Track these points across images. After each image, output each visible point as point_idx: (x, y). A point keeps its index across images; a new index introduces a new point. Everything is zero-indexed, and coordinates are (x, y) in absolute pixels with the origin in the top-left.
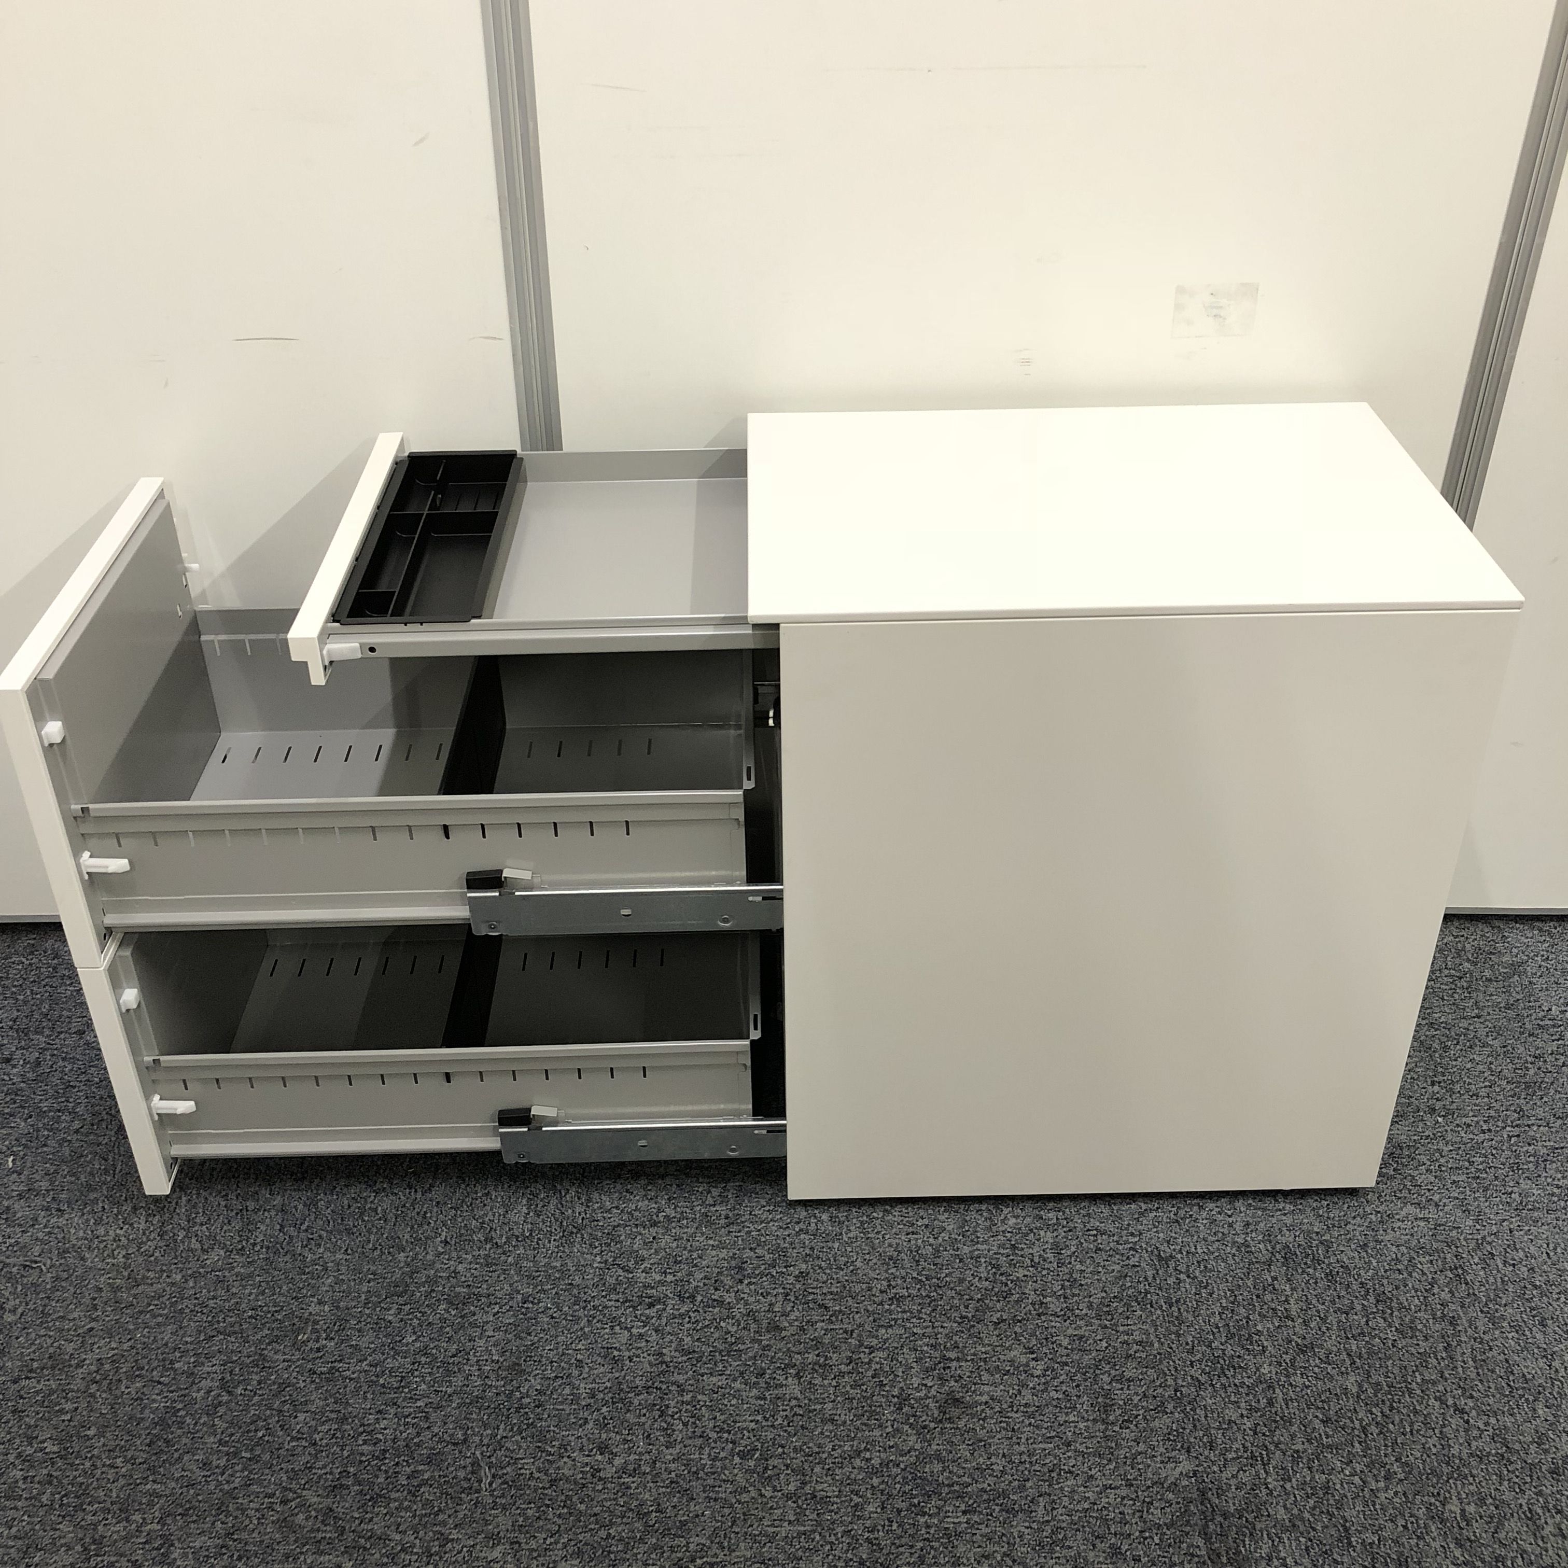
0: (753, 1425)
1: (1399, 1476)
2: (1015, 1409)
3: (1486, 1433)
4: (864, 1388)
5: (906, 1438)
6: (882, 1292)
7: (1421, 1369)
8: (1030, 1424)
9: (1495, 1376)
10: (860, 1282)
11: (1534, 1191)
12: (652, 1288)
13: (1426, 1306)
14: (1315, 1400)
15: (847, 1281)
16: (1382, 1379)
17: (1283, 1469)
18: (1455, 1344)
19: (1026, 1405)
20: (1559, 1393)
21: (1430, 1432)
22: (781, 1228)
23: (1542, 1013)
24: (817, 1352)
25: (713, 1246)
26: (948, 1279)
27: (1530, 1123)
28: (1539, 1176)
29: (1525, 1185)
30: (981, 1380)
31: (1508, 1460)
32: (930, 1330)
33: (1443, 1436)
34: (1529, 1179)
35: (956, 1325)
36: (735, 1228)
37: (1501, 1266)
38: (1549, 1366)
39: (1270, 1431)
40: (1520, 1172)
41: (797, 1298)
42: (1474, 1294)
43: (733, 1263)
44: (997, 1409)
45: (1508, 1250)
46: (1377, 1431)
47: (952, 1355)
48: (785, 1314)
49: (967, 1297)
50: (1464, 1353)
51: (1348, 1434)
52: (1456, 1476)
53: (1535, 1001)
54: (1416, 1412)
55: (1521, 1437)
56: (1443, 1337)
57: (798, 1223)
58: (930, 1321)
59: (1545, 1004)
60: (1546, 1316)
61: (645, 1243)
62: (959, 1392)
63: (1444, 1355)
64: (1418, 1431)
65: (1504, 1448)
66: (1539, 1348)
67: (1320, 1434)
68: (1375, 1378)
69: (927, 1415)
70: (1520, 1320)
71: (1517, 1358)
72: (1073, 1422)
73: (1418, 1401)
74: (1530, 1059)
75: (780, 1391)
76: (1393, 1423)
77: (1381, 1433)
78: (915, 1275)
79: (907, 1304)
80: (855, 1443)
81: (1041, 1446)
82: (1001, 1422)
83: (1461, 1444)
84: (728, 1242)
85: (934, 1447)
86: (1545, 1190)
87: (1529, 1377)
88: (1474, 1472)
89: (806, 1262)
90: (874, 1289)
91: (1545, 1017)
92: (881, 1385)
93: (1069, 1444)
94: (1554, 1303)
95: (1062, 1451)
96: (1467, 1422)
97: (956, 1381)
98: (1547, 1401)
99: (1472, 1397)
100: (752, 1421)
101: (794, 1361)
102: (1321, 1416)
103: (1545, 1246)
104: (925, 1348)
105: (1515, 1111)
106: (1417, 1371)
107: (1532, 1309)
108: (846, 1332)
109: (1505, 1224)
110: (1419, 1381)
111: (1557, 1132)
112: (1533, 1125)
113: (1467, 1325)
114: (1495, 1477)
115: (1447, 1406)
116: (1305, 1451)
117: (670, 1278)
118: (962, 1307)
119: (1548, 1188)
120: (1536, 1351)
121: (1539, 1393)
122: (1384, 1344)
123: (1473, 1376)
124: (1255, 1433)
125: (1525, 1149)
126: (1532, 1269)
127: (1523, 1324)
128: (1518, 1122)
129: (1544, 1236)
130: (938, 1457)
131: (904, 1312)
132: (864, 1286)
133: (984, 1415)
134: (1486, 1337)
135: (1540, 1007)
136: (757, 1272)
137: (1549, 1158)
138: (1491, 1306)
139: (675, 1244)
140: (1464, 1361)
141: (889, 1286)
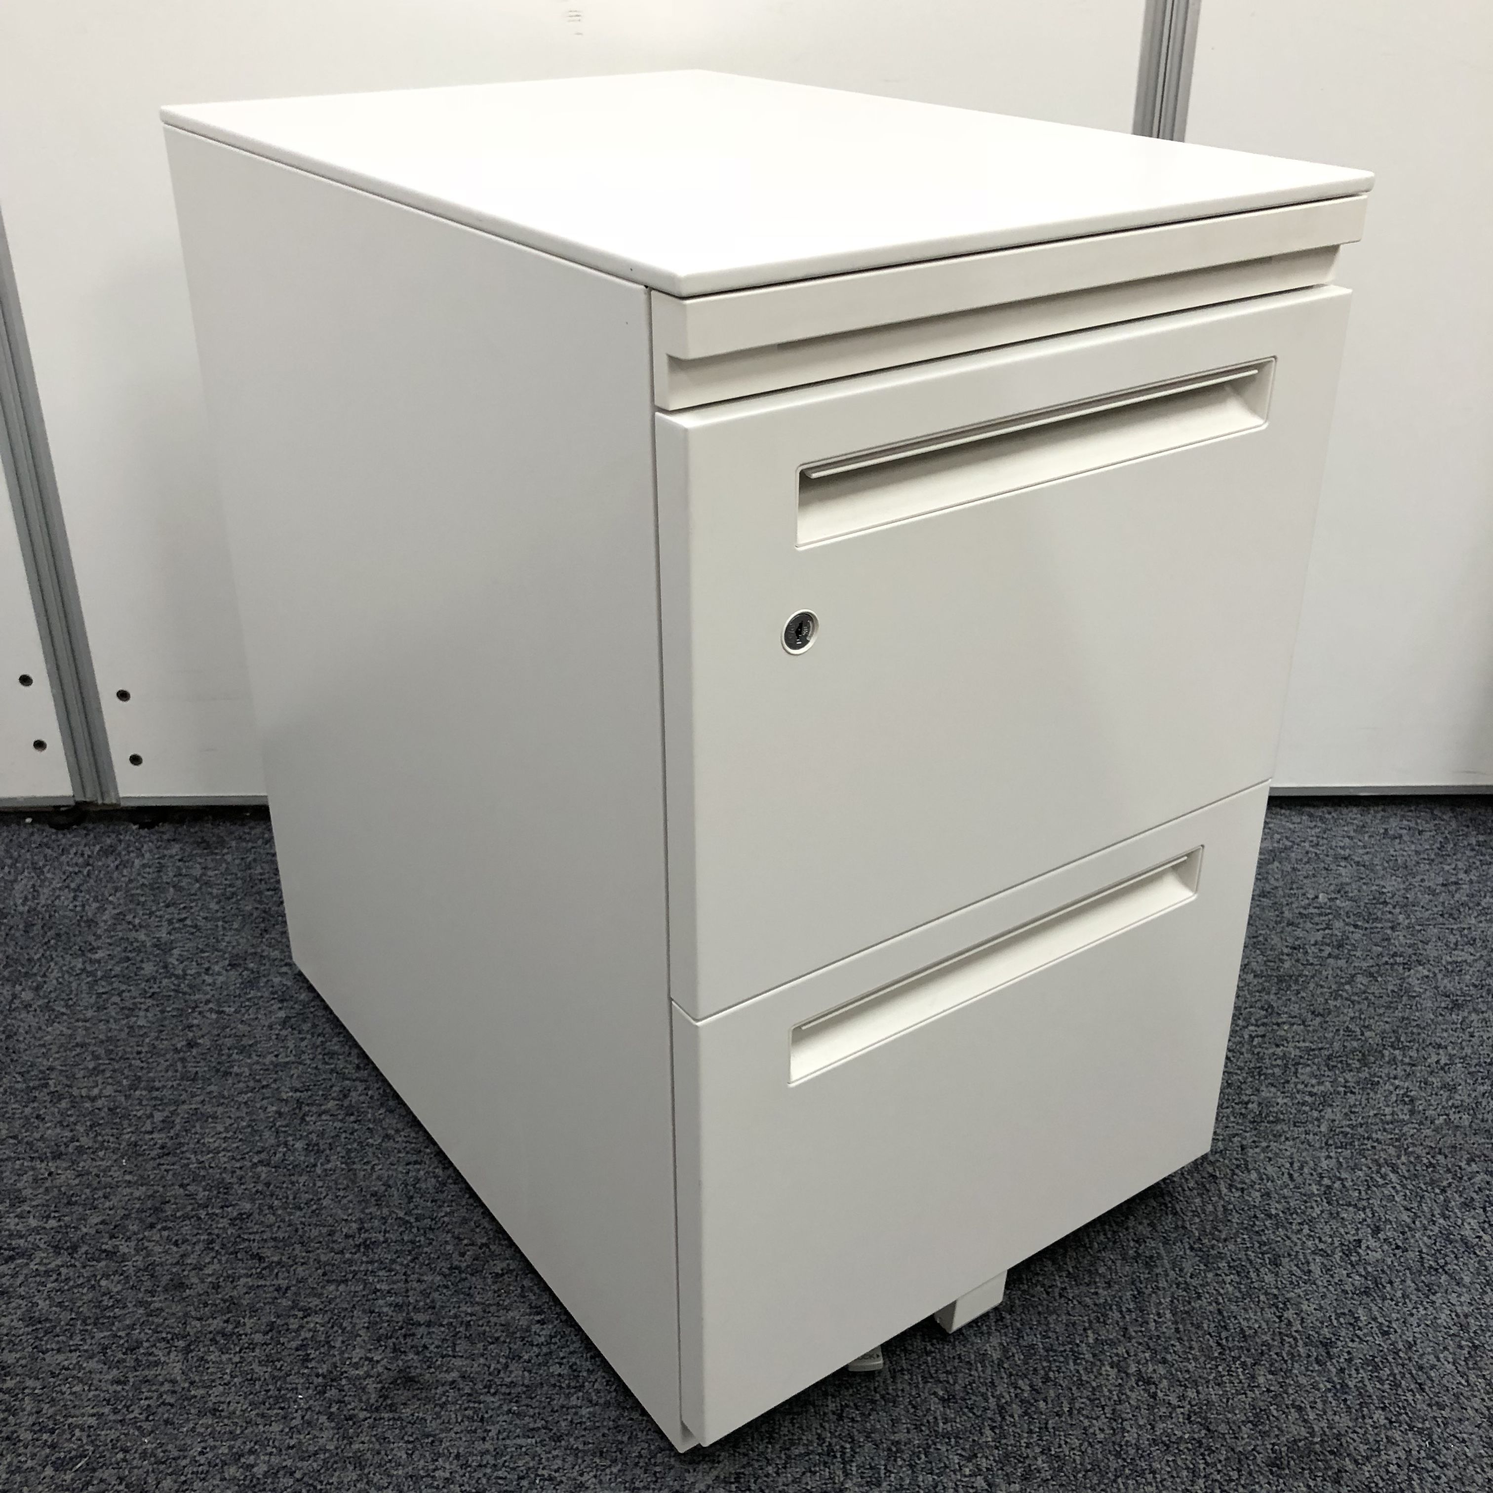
0: (93, 1421)
1: (1043, 1475)
2: (492, 1391)
3: (1179, 1410)
4: (278, 1365)
5: (317, 1433)
6: (347, 1236)
7: (1096, 1325)
8: (509, 1411)
9: (1200, 1333)
10: (320, 1226)
11: (1279, 1100)
12: (21, 1237)
13: (1115, 1242)
14: (937, 1371)
15: (302, 1223)
16: (1038, 1340)
17: (871, 1468)
18: (1147, 1292)
19: (513, 1384)
20: (1289, 1353)
21: (1098, 1411)
22: (233, 1158)
23: (1307, 902)
24: (225, 1318)
25: (130, 1182)
26: (446, 1219)
27: (1280, 1021)
28: (1288, 1082)
29: (1267, 1093)
30: (454, 1350)
31: (1209, 1448)
32: (401, 1285)
33: (1116, 1416)
34: (1272, 1085)
35: (439, 1278)
36: (170, 1159)
37: (1224, 1191)
38: (1280, 1317)
39: (862, 1414)
40: (1262, 1077)
41: (223, 1246)
42: (1184, 1227)
43: (149, 1204)
44: (467, 1390)
45: (1237, 1171)
46: (1020, 1412)
47: (421, 1317)
48: (198, 1268)
49: (465, 1242)
50: (1160, 1303)
51: (977, 1417)
52: (1127, 1471)
53: (1298, 888)
54: (1081, 1384)
55: (1229, 1416)
56: (1133, 1283)
57: (259, 1152)
58: (405, 1274)
59: (1311, 891)
60: (1280, 1253)
61: (35, 1180)
62: (416, 1367)
63: (1132, 1306)
64: (1080, 1411)
65: (1204, 1432)
66: (1266, 1294)
67: (935, 1418)
68: (1028, 1340)
69: (361, 1401)
70: (1244, 1258)
71: (1233, 1307)
72: (573, 1407)
73: (1086, 1369)
74: (1286, 950)
75: (150, 1373)
76: (1045, 1400)
77: (1026, 1413)
78: (401, 1214)
79: (380, 1253)
80: (239, 1442)
81: (519, 1441)
82: (466, 1409)
83: (1140, 1427)
84: (152, 1177)
85: (355, 1446)
86: (1292, 1098)
87: (1249, 1332)
88: (1156, 1465)
89: (253, 1201)
90: (337, 1235)
91: (1309, 905)
92: (306, 1359)
93: (559, 1439)
94: (1294, 1238)
95: (547, 1448)
96: (1154, 1396)
97: (418, 1353)
98: (1271, 1365)
99: (1164, 1361)
100: (93, 1415)
101: (188, 1329)
102: (941, 1393)
103: (1288, 1165)
104: (385, 1310)
105: (1262, 1008)
106: (1091, 1328)
107: (1262, 1244)
108: (278, 1289)
109: (1236, 1139)
110: (1091, 1341)
111: (1314, 1031)
112: (1284, 1023)
113: (1168, 1266)
114: (1185, 1473)
115: (1127, 1374)
116: (910, 1441)
117: (52, 1223)
118: (455, 1256)
119: (1298, 1096)
120: (1262, 1298)
121: (1262, 1353)
122: (1048, 1293)
123: (1170, 1332)
124: (840, 1418)
125: (1271, 1051)
126: (1267, 1195)
127: (1248, 1266)
128: (1265, 1020)
129: (1288, 1153)
130: (359, 1462)
131: (371, 1262)
132: (324, 1230)
133: (444, 1399)
134: (1194, 1282)
135: (1304, 894)
136: (178, 1214)
137: (1302, 1061)
138: (1205, 1241)
139: (77, 1181)
140: (1159, 1314)
141: (360, 1229)
